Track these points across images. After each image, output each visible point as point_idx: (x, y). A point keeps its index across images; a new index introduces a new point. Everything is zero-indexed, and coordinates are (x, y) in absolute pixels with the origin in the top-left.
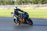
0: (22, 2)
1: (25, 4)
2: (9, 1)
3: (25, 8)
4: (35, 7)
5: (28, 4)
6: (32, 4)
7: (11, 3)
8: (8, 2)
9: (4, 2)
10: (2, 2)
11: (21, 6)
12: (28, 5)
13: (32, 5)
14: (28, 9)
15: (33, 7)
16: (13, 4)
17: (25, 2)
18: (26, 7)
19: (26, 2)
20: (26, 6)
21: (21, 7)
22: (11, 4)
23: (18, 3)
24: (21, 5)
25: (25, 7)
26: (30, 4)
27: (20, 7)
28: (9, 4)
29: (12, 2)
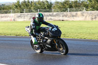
0: (67, 6)
1: (74, 9)
2: (40, 4)
3: (75, 17)
4: (94, 17)
5: (81, 11)
7: (45, 8)
8: (39, 6)
9: (30, 6)
10: (27, 6)
11: (65, 13)
12: (79, 13)
13: (89, 12)
14: (80, 21)
15: (90, 17)
16: (48, 10)
17: (73, 5)
18: (75, 16)
19: (76, 6)
20: (76, 14)
21: (66, 16)
22: (44, 10)
23: (60, 8)
24: (65, 11)
25: (73, 16)
27: (63, 16)
28: (41, 10)
29: (47, 6)
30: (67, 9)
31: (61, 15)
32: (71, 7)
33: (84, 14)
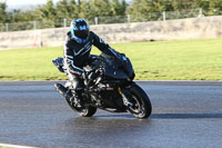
0: (161, 8)
1: (177, 13)
2: (99, 6)
3: (179, 32)
5: (192, 16)
6: (210, 13)
7: (111, 14)
8: (97, 9)
9: (76, 12)
10: (69, 11)
11: (156, 24)
13: (212, 18)
15: (215, 29)
16: (117, 17)
17: (175, 4)
18: (180, 29)
19: (181, 7)
20: (182, 24)
21: (159, 30)
22: (109, 19)
23: (144, 12)
24: (156, 19)
25: (175, 29)
26: (200, 16)
27: (152, 31)
28: (102, 18)
29: (116, 10)
30: (160, 15)
31: (149, 29)
32: (169, 8)
33: (200, 24)
